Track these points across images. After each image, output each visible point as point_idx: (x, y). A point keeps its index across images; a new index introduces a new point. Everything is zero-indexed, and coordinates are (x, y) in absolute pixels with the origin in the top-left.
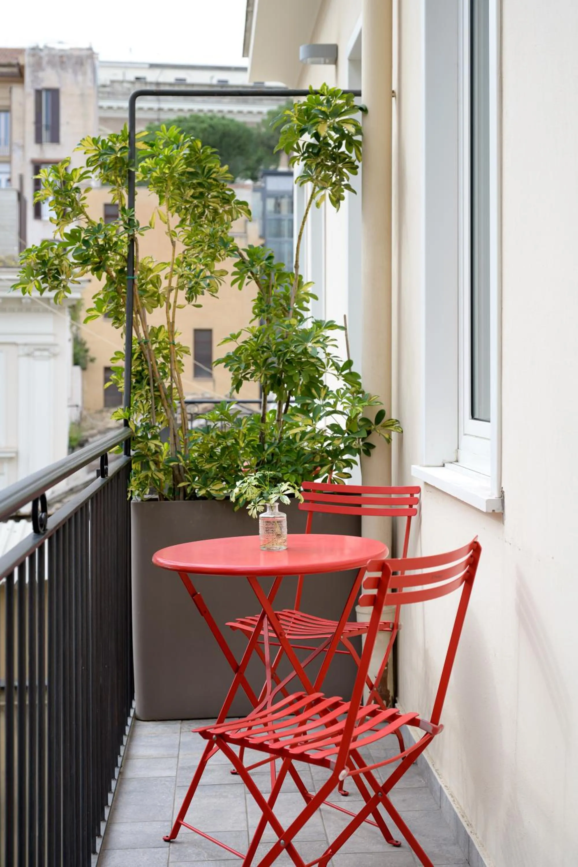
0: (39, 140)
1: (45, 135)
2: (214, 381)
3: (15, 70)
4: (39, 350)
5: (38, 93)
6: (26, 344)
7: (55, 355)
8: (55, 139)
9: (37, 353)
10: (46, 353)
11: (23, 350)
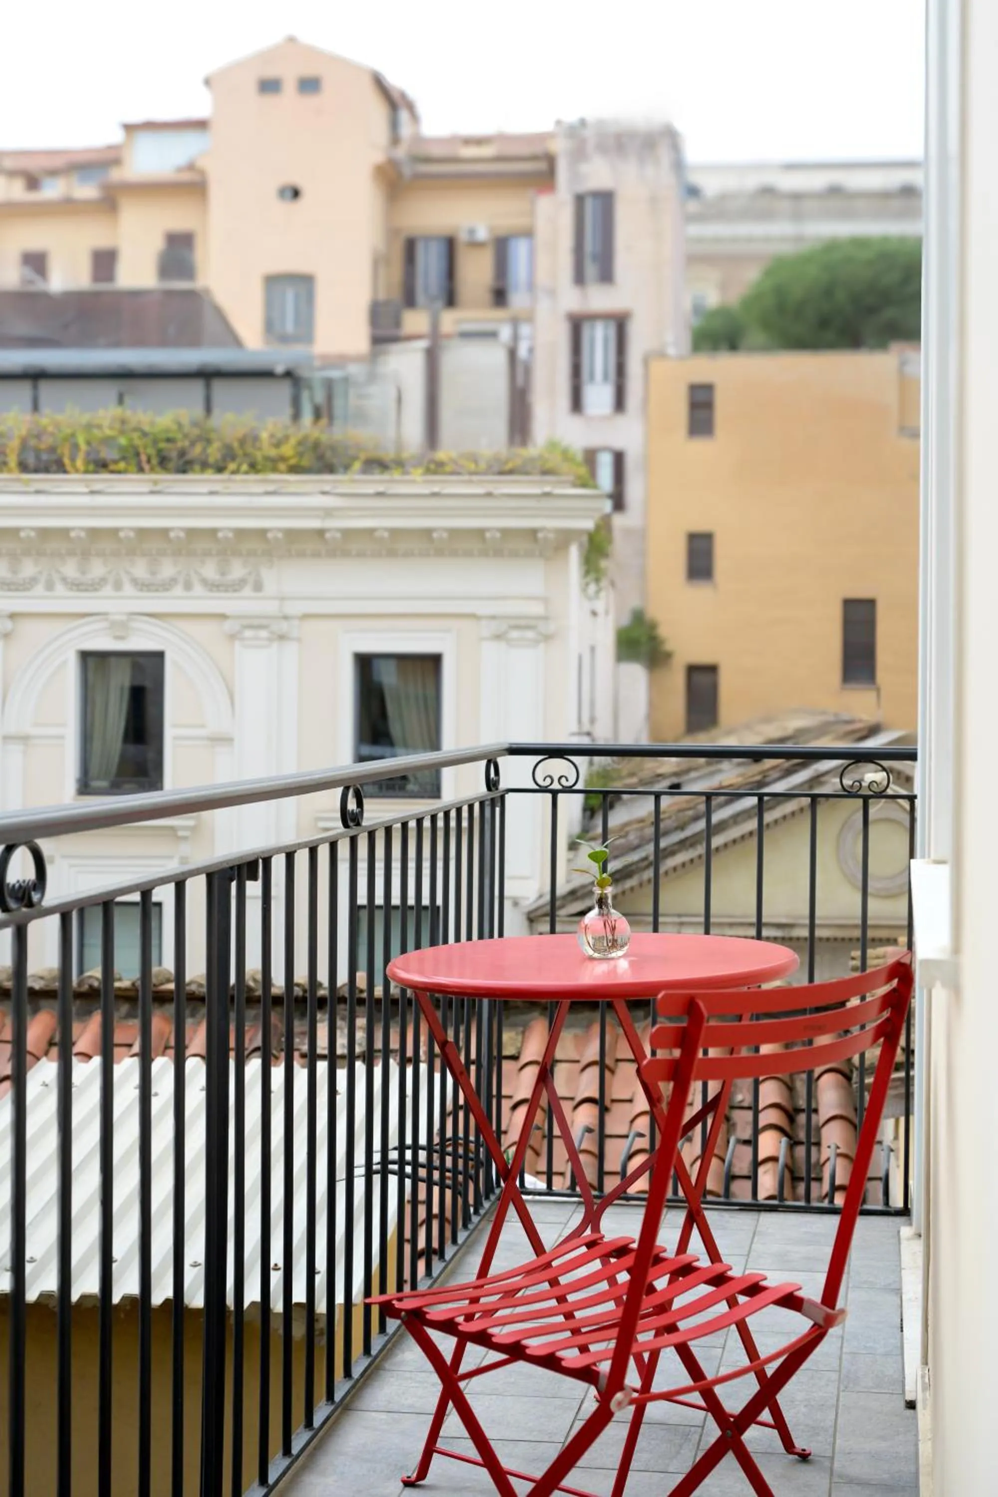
0: (579, 278)
1: (591, 270)
2: (878, 690)
3: (542, 166)
4: (517, 627)
5: (580, 200)
6: (493, 618)
7: (547, 638)
8: (607, 276)
9: (515, 634)
10: (530, 634)
11: (487, 629)
